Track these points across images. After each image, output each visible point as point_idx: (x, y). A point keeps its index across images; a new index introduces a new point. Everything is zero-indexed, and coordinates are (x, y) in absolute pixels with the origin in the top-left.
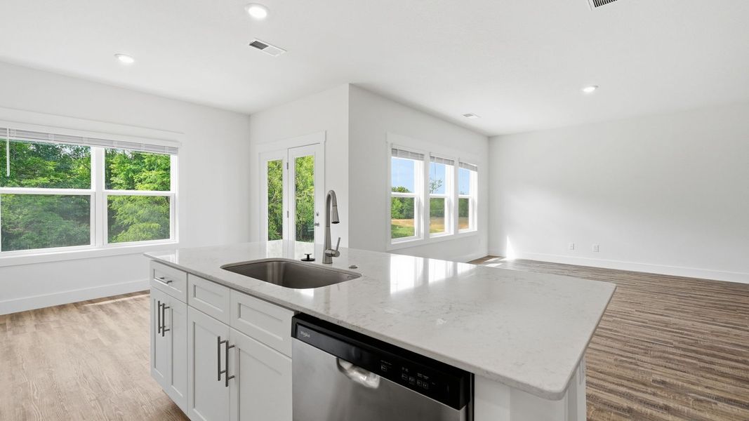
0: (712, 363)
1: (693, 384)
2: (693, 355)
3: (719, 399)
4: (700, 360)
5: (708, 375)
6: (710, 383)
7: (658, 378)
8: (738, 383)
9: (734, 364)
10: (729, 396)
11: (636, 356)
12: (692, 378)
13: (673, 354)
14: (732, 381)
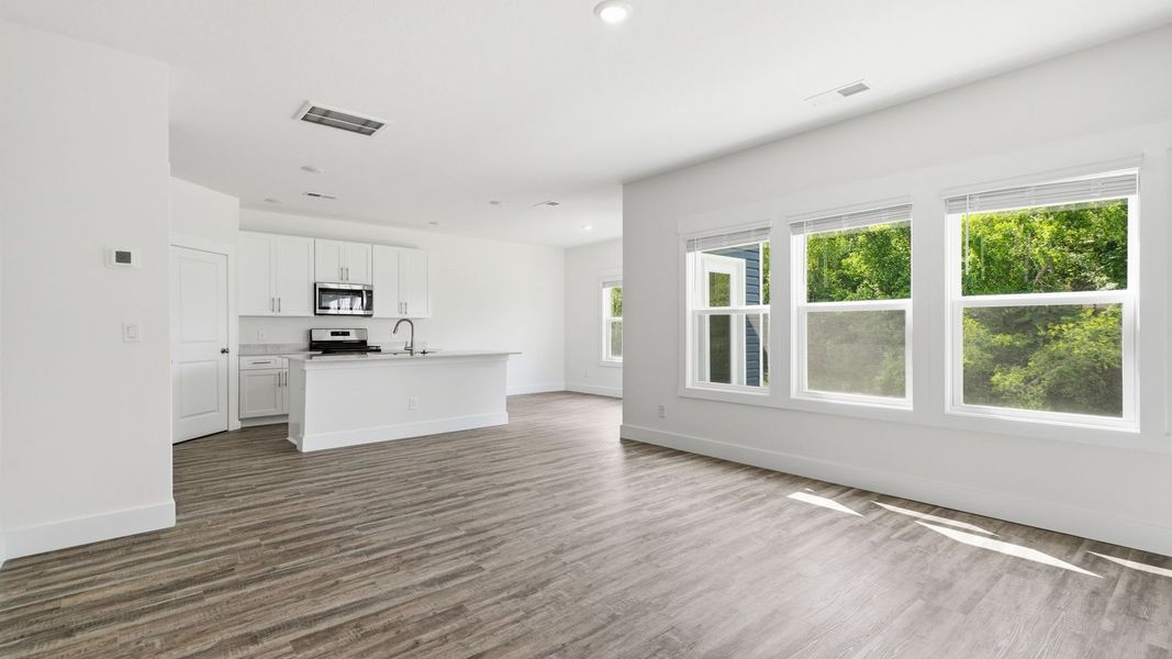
0: (305, 527)
1: (307, 502)
2: (328, 527)
3: (286, 501)
4: (318, 524)
5: (301, 514)
6: (296, 509)
7: (332, 494)
8: (275, 519)
9: (286, 537)
10: (281, 505)
11: (369, 501)
12: (310, 506)
13: (344, 519)
14: (282, 518)
